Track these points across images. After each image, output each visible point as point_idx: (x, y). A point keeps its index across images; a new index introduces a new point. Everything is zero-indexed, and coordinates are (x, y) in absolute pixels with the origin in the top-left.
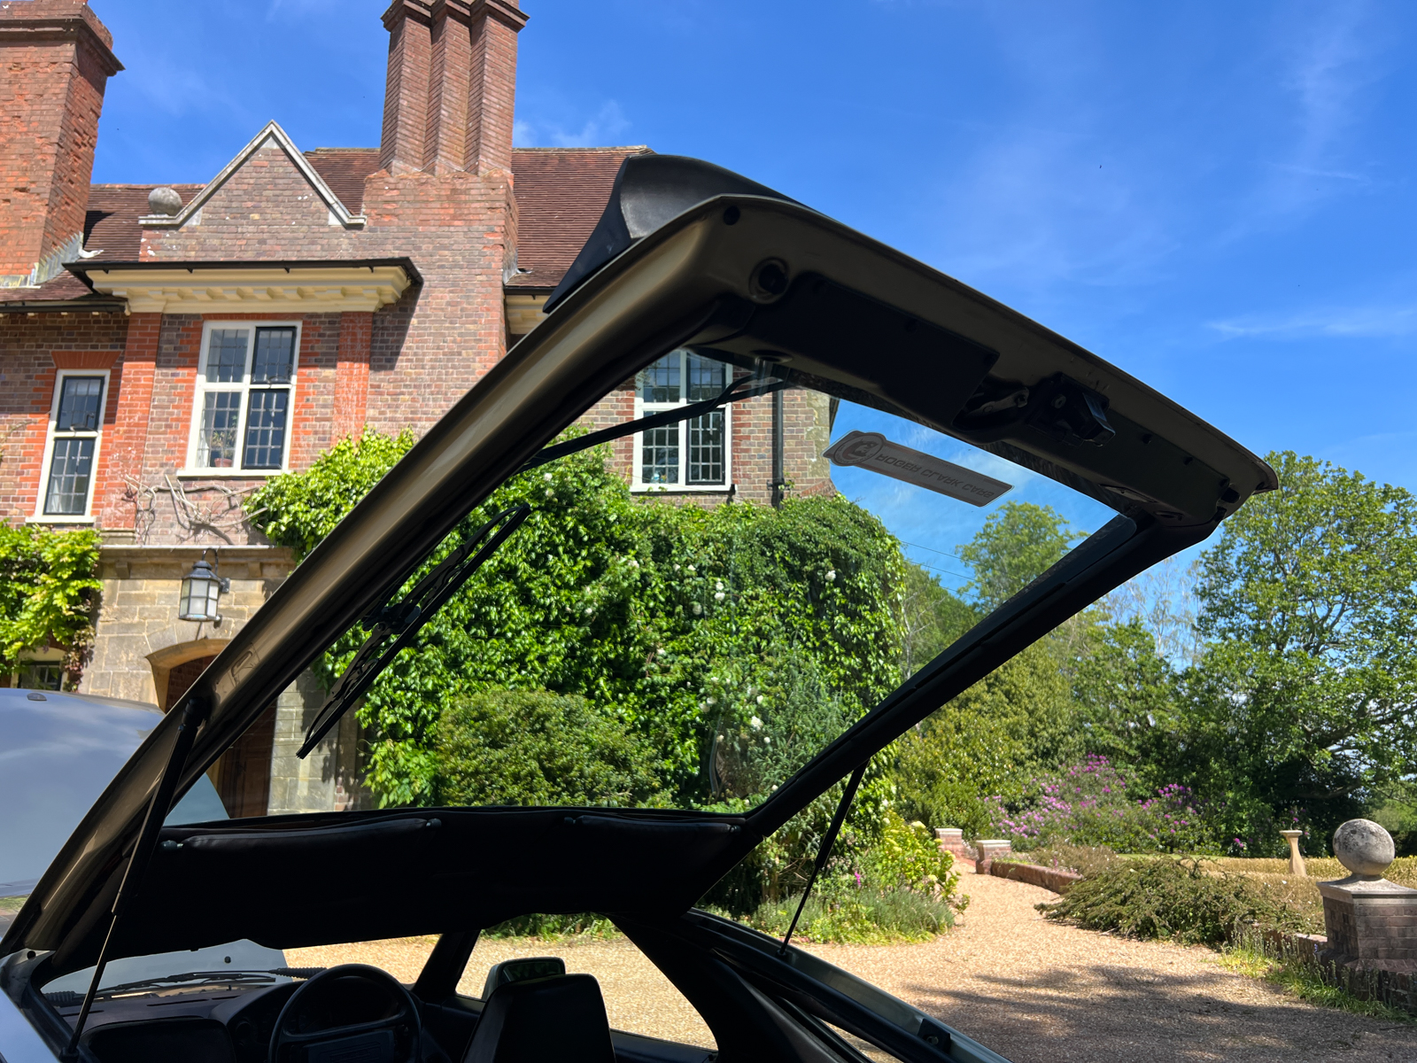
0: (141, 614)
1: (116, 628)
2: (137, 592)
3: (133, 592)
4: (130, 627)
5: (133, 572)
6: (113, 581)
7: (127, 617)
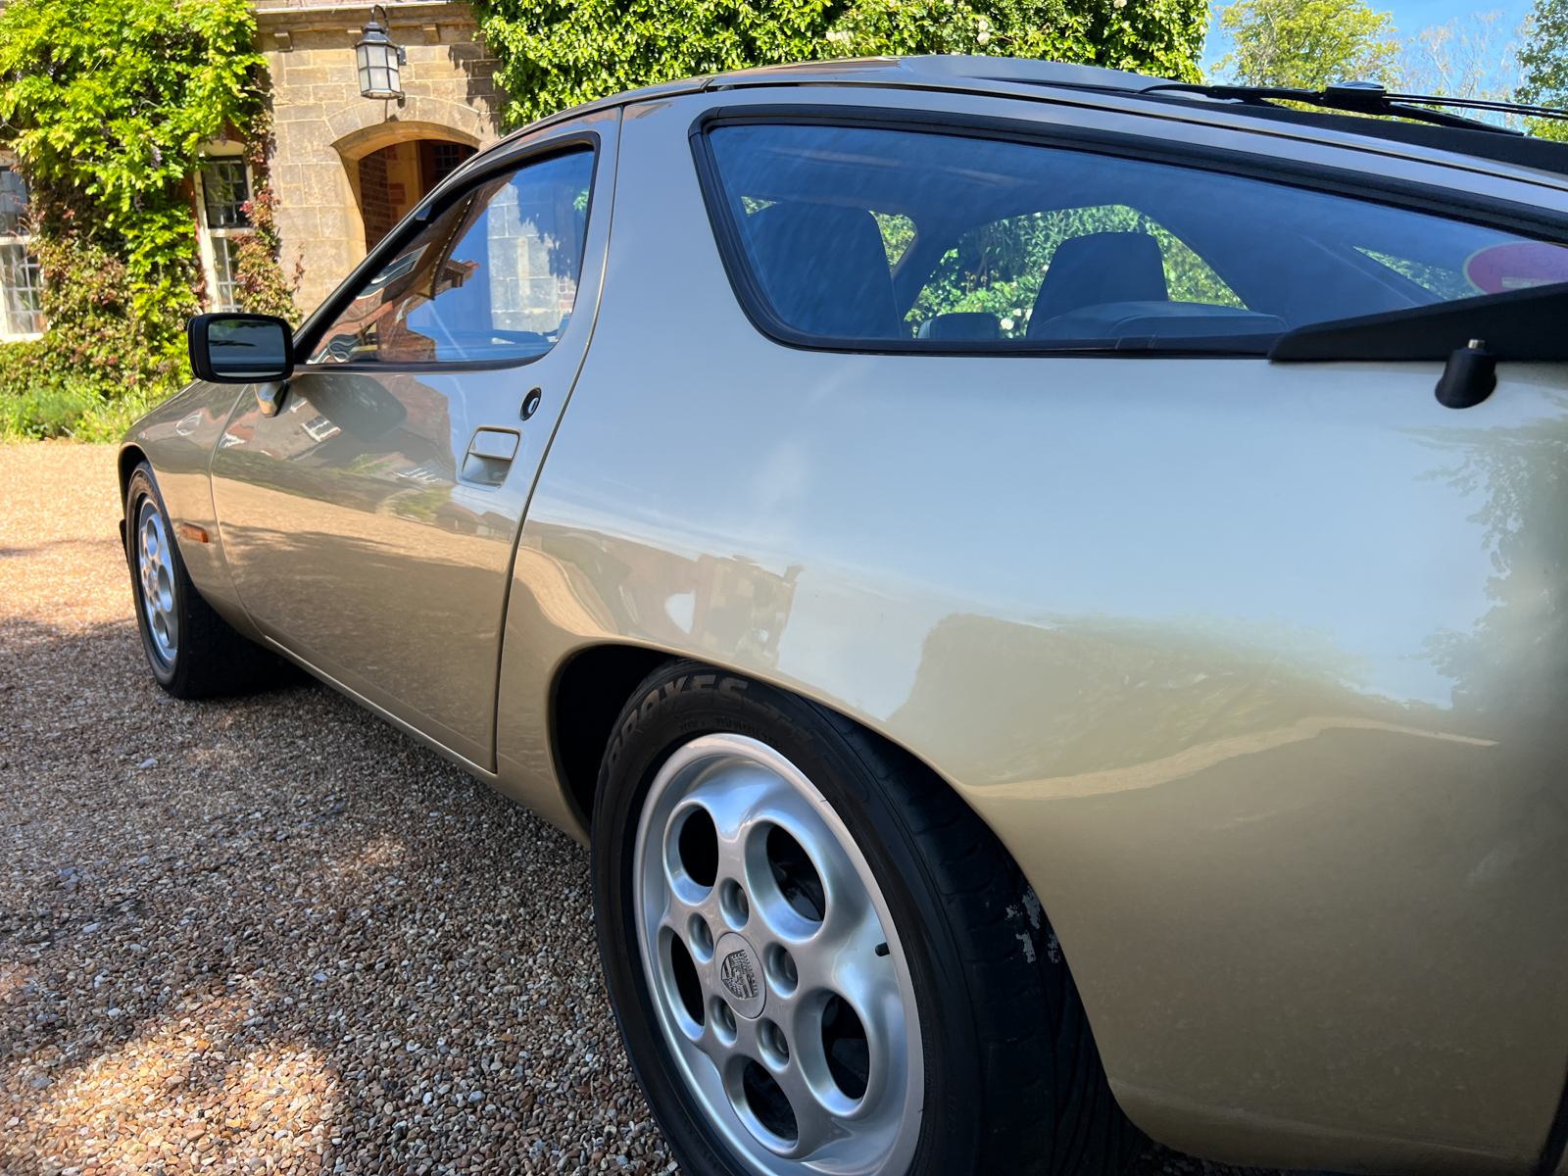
0: (315, 94)
1: (293, 112)
2: (305, 67)
3: (301, 68)
4: (307, 109)
5: (295, 42)
6: (276, 53)
7: (301, 98)
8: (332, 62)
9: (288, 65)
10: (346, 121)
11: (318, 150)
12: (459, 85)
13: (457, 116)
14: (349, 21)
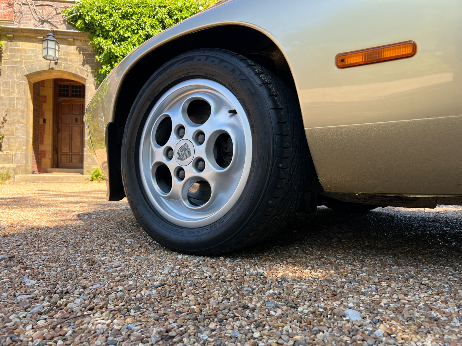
0: (21, 57)
1: (10, 63)
2: (18, 48)
3: (16, 48)
4: (16, 62)
5: (15, 39)
6: (6, 42)
7: (15, 58)
8: (29, 47)
9: (11, 46)
10: (32, 67)
11: (19, 77)
12: (80, 60)
13: (78, 70)
14: (39, 33)
